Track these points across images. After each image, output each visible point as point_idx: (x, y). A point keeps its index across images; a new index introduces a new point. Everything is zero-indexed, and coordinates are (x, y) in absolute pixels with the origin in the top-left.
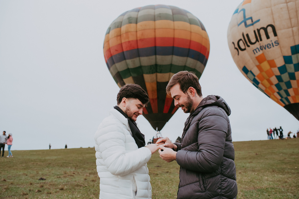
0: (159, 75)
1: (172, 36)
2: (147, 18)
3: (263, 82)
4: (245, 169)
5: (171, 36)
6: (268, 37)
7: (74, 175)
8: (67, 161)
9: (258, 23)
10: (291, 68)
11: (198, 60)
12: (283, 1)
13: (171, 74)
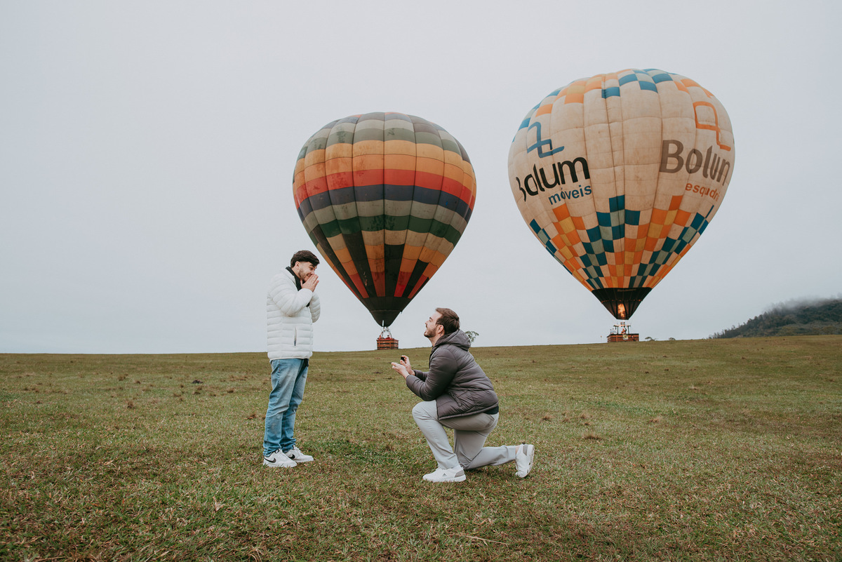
0: (388, 233)
1: (413, 169)
2: (370, 135)
3: (561, 250)
6: (575, 179)
9: (560, 153)
10: (607, 233)
11: (455, 210)
12: (604, 118)
13: (410, 232)
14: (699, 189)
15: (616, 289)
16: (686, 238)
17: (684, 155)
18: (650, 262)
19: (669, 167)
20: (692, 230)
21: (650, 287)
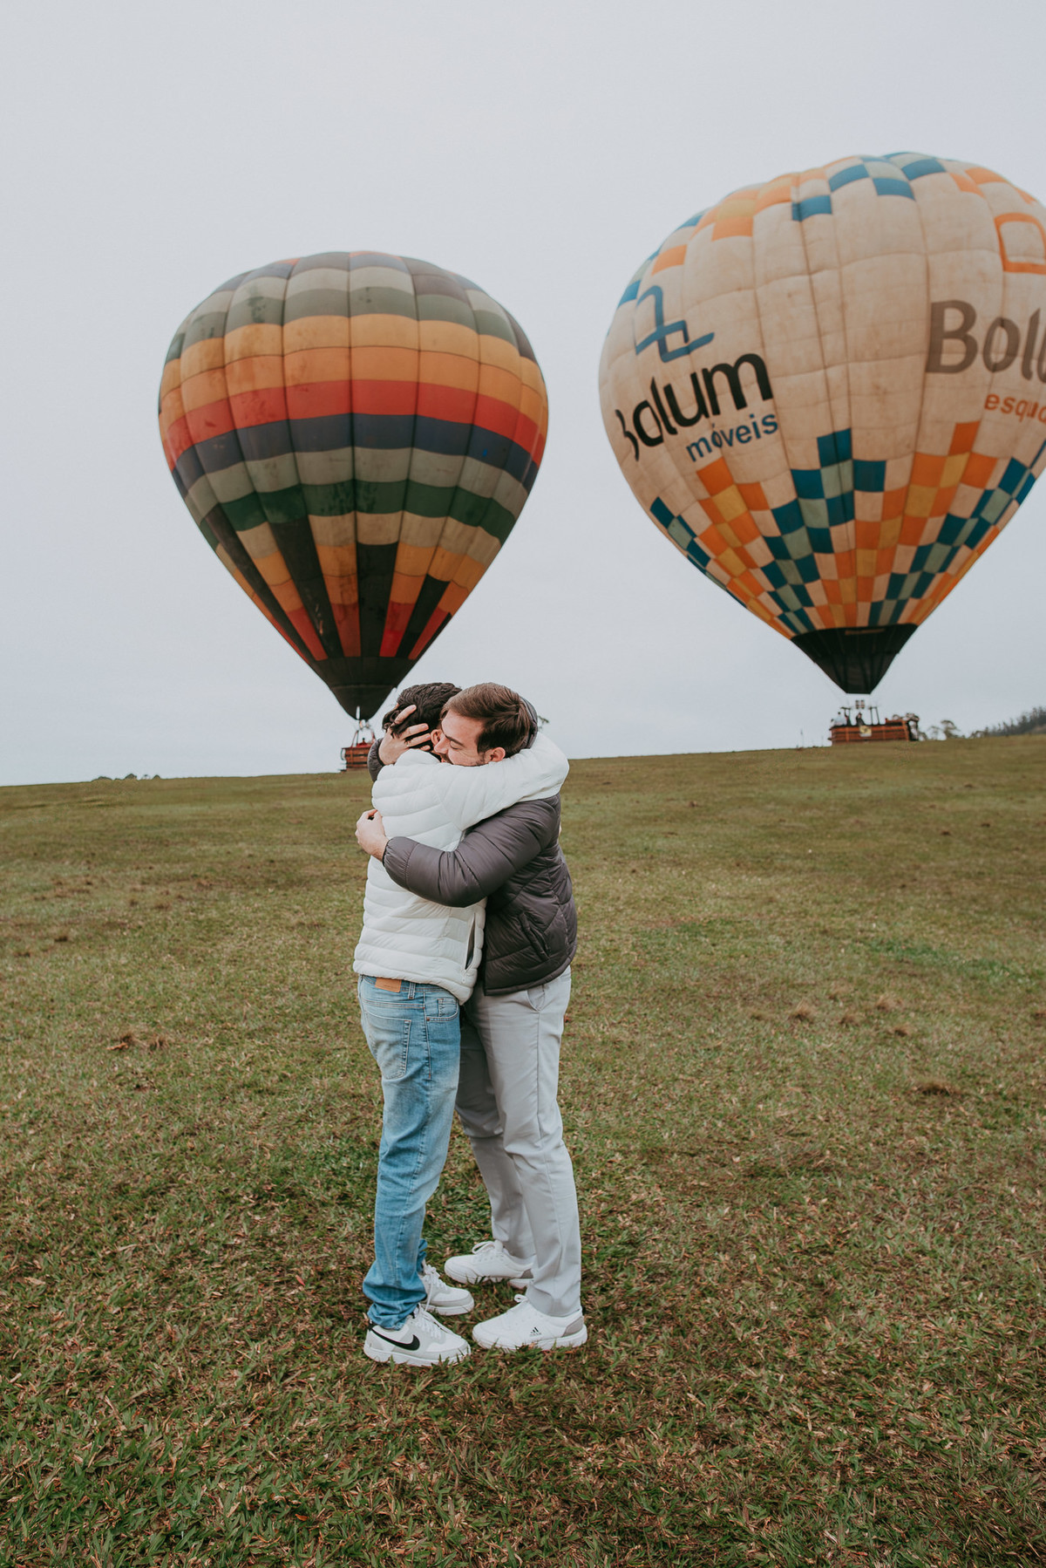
0: (365, 519)
1: (412, 378)
2: (320, 304)
3: (722, 557)
4: (652, 858)
5: (407, 375)
6: (740, 402)
7: (89, 887)
8: (51, 839)
9: (706, 349)
10: (816, 512)
11: (503, 467)
12: (798, 264)
13: (408, 516)
14: (1014, 405)
15: (842, 630)
16: (988, 515)
17: (978, 332)
18: (913, 569)
19: (947, 359)
20: (1000, 496)
21: (914, 621)
